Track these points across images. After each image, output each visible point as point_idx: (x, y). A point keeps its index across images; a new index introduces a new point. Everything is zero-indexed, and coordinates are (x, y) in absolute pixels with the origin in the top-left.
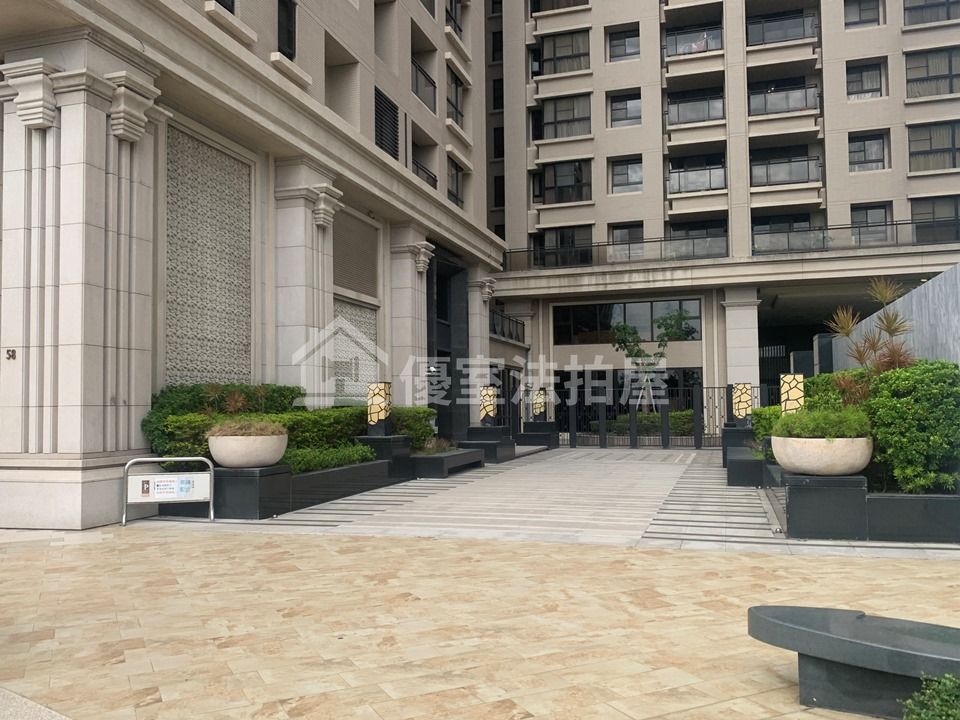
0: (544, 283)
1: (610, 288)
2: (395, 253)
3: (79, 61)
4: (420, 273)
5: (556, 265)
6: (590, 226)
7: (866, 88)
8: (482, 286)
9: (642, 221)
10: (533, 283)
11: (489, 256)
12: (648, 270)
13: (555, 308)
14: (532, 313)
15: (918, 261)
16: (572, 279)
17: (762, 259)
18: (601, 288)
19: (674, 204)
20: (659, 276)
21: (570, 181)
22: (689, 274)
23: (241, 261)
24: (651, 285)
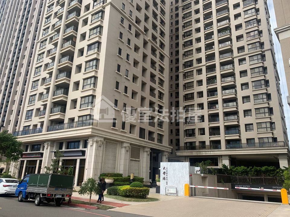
0: (186, 153)
1: (199, 155)
2: (144, 152)
3: (95, 139)
4: (148, 155)
5: (189, 149)
6: (195, 142)
7: (249, 115)
8: (166, 155)
9: (205, 141)
10: (184, 153)
11: (167, 150)
12: (206, 151)
13: (190, 158)
14: (184, 159)
15: (259, 151)
16: (191, 153)
17: (227, 150)
18: (197, 155)
19: (211, 138)
20: (208, 153)
21: (191, 133)
22: (213, 152)
23: (115, 156)
24: (206, 154)
